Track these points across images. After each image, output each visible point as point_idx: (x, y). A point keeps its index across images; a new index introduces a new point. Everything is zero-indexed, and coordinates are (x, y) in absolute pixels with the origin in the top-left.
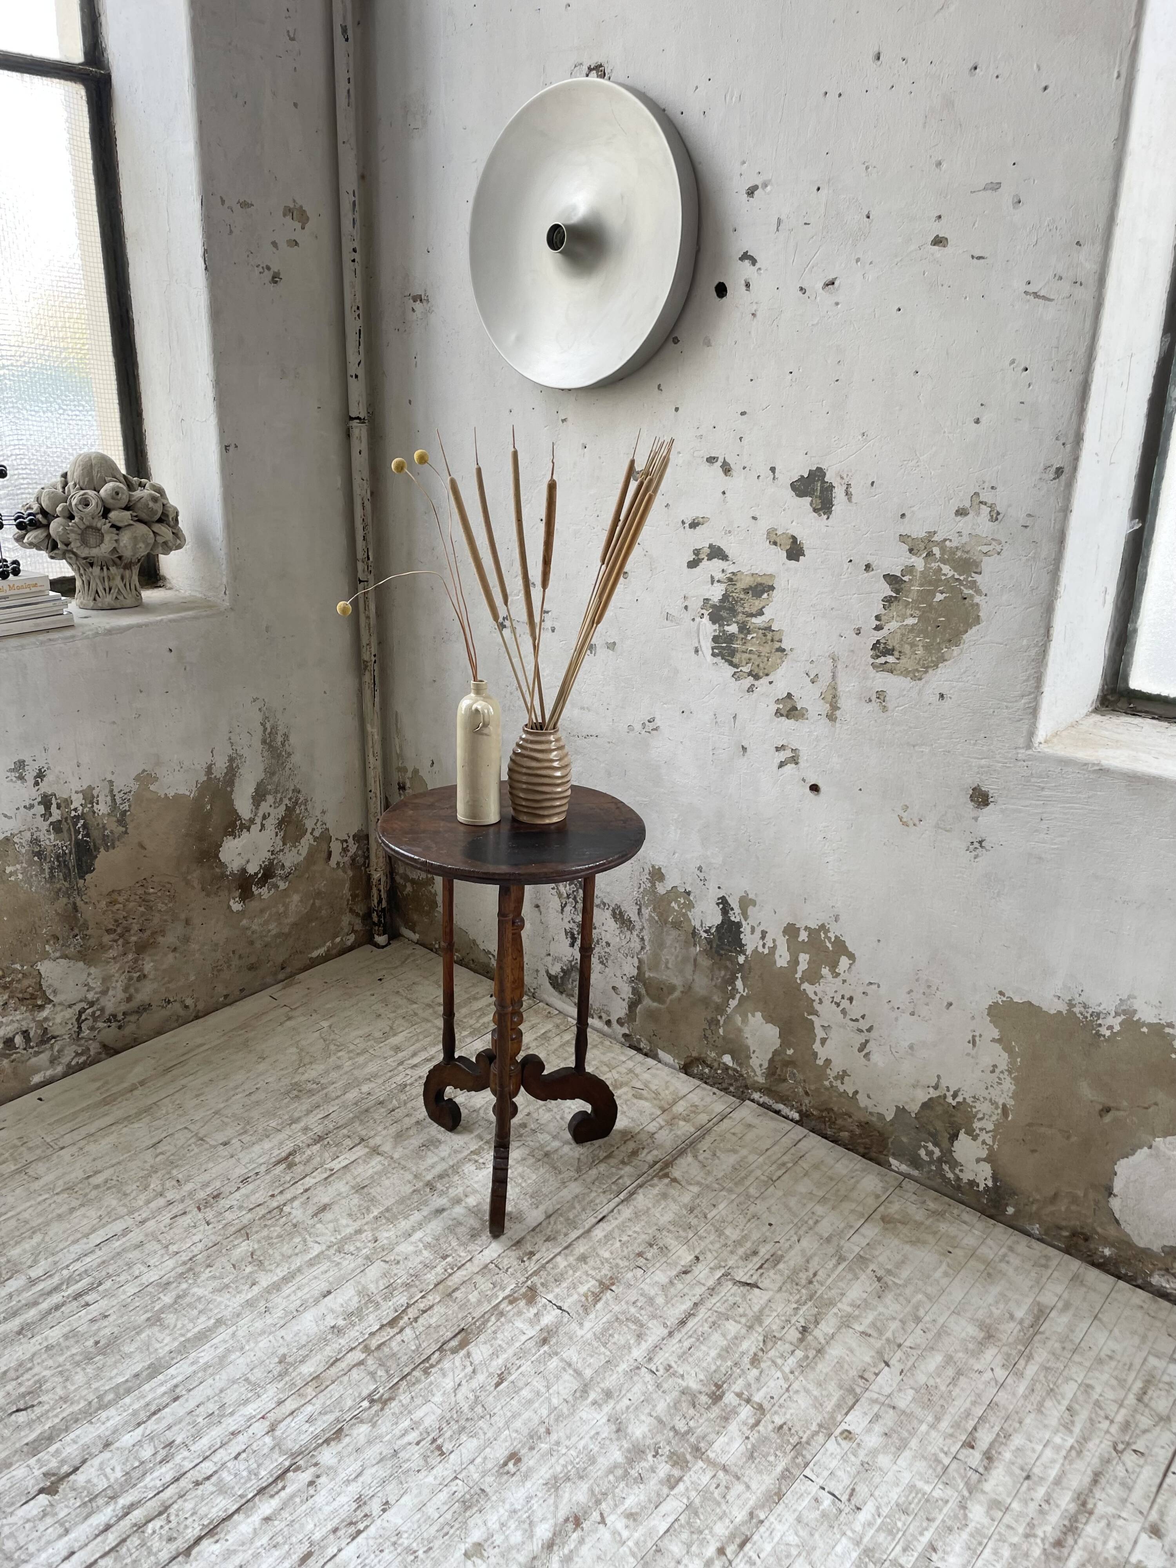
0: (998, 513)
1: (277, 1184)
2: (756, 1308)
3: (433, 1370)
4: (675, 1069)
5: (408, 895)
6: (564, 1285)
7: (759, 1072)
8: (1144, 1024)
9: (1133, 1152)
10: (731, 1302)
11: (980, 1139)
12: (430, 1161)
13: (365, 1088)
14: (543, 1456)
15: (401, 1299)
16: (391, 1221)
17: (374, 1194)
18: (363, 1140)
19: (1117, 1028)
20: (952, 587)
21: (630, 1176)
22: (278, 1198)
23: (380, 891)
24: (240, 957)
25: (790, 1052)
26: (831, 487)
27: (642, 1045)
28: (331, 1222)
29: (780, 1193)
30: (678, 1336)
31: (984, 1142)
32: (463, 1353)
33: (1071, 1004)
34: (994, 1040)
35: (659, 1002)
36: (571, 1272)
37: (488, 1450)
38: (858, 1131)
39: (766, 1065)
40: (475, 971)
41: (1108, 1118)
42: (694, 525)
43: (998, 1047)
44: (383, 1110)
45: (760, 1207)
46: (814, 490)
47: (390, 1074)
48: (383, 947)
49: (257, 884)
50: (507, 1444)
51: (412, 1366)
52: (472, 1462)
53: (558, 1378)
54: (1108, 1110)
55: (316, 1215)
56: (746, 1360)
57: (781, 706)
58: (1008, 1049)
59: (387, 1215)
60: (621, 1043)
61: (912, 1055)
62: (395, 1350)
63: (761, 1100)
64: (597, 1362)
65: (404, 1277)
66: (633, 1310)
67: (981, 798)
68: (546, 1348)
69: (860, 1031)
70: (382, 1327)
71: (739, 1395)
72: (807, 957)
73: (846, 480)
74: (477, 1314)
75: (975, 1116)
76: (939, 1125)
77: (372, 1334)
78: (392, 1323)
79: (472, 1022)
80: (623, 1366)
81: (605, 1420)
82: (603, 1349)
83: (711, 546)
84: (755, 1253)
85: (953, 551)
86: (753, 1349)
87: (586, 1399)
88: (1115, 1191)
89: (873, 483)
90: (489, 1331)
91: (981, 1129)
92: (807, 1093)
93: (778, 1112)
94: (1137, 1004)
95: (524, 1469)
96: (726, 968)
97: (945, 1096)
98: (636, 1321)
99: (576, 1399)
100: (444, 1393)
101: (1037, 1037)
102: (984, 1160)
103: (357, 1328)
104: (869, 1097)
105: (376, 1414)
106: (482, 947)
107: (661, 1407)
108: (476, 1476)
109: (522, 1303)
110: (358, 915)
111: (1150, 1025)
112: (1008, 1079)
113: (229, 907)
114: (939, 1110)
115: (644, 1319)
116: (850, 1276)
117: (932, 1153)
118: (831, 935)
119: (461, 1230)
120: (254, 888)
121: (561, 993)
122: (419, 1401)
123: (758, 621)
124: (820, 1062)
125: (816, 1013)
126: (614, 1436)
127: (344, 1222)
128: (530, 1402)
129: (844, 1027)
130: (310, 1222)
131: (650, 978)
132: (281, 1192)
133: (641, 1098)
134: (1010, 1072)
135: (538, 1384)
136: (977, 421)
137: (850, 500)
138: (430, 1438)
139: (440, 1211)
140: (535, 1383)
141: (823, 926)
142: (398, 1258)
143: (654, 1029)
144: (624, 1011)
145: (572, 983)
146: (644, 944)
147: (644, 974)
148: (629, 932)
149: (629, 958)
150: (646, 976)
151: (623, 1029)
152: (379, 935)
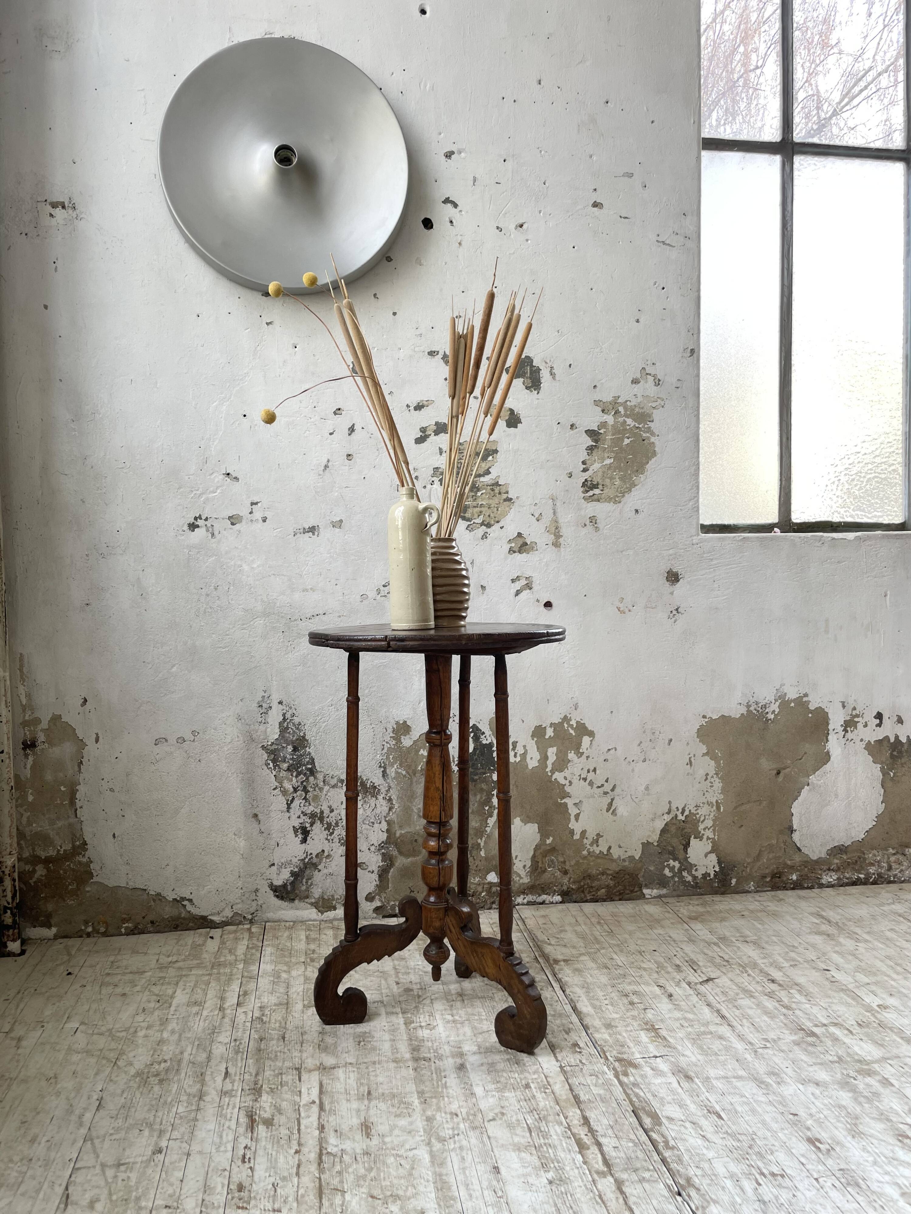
0: (659, 380)
1: (283, 1142)
2: (734, 987)
3: (672, 1143)
6: (631, 1045)
7: (523, 873)
8: (792, 701)
9: (799, 792)
10: (719, 993)
11: (705, 837)
12: (386, 1046)
13: (224, 1038)
14: (821, 1127)
15: (556, 1131)
16: (438, 1096)
17: (387, 1092)
18: (298, 1070)
19: (777, 710)
20: (634, 433)
21: (537, 973)
22: (305, 1150)
25: (548, 842)
26: (539, 370)
28: (391, 1130)
29: (627, 936)
30: (735, 1023)
31: (708, 838)
32: (664, 1120)
33: (748, 706)
34: (704, 755)
35: (414, 856)
36: (618, 1036)
37: (793, 1151)
38: (612, 883)
39: (529, 864)
41: (781, 778)
42: (419, 407)
43: (707, 758)
45: (633, 947)
46: (525, 373)
47: (227, 1020)
48: (21, 955)
50: (794, 1139)
51: (655, 1154)
52: (803, 1164)
53: (736, 1088)
54: (778, 773)
55: (368, 1135)
56: (784, 1010)
57: (513, 545)
58: (714, 757)
59: (426, 1095)
61: (648, 794)
62: (622, 1155)
63: (525, 901)
64: (732, 1064)
65: (527, 1117)
66: (690, 1029)
67: (673, 577)
68: (696, 1080)
69: (606, 793)
70: (580, 1152)
71: (816, 1026)
72: (554, 749)
73: (550, 364)
74: (621, 1096)
75: (699, 821)
76: (675, 842)
77: (585, 1163)
78: (582, 1147)
80: (749, 1057)
81: (801, 1087)
82: (720, 1058)
83: (437, 424)
84: (678, 966)
85: (632, 409)
86: (777, 1004)
87: (771, 1085)
88: (795, 827)
89: (570, 365)
90: (651, 1098)
91: (704, 829)
92: (566, 872)
93: (543, 903)
94: (786, 689)
95: (830, 1142)
96: (482, 790)
97: (676, 816)
98: (704, 1033)
99: (768, 1089)
100: (707, 1149)
101: (731, 739)
102: (710, 852)
103: (568, 1168)
104: (620, 847)
105: (703, 1196)
106: (170, 897)
107: (804, 1057)
108: (821, 1168)
109: (631, 1070)
111: (794, 700)
112: (717, 780)
114: (673, 829)
115: (702, 1029)
116: (735, 948)
117: (674, 866)
118: (573, 722)
119: (500, 1066)
121: (293, 900)
122: (706, 1166)
123: (486, 479)
124: (577, 837)
125: (568, 795)
126: (821, 1089)
127: (403, 1122)
128: (753, 1111)
129: (593, 797)
130: (375, 1141)
131: (401, 835)
132: (299, 1144)
134: (717, 774)
135: (736, 1099)
136: (638, 321)
137: (554, 378)
138: (758, 1176)
139: (461, 1067)
140: (732, 1101)
141: (566, 717)
142: (496, 1111)
143: (411, 885)
144: (375, 883)
145: (307, 882)
146: (392, 804)
147: (395, 834)
148: (374, 799)
149: (376, 825)
150: (398, 835)
151: (373, 903)
152: (14, 940)
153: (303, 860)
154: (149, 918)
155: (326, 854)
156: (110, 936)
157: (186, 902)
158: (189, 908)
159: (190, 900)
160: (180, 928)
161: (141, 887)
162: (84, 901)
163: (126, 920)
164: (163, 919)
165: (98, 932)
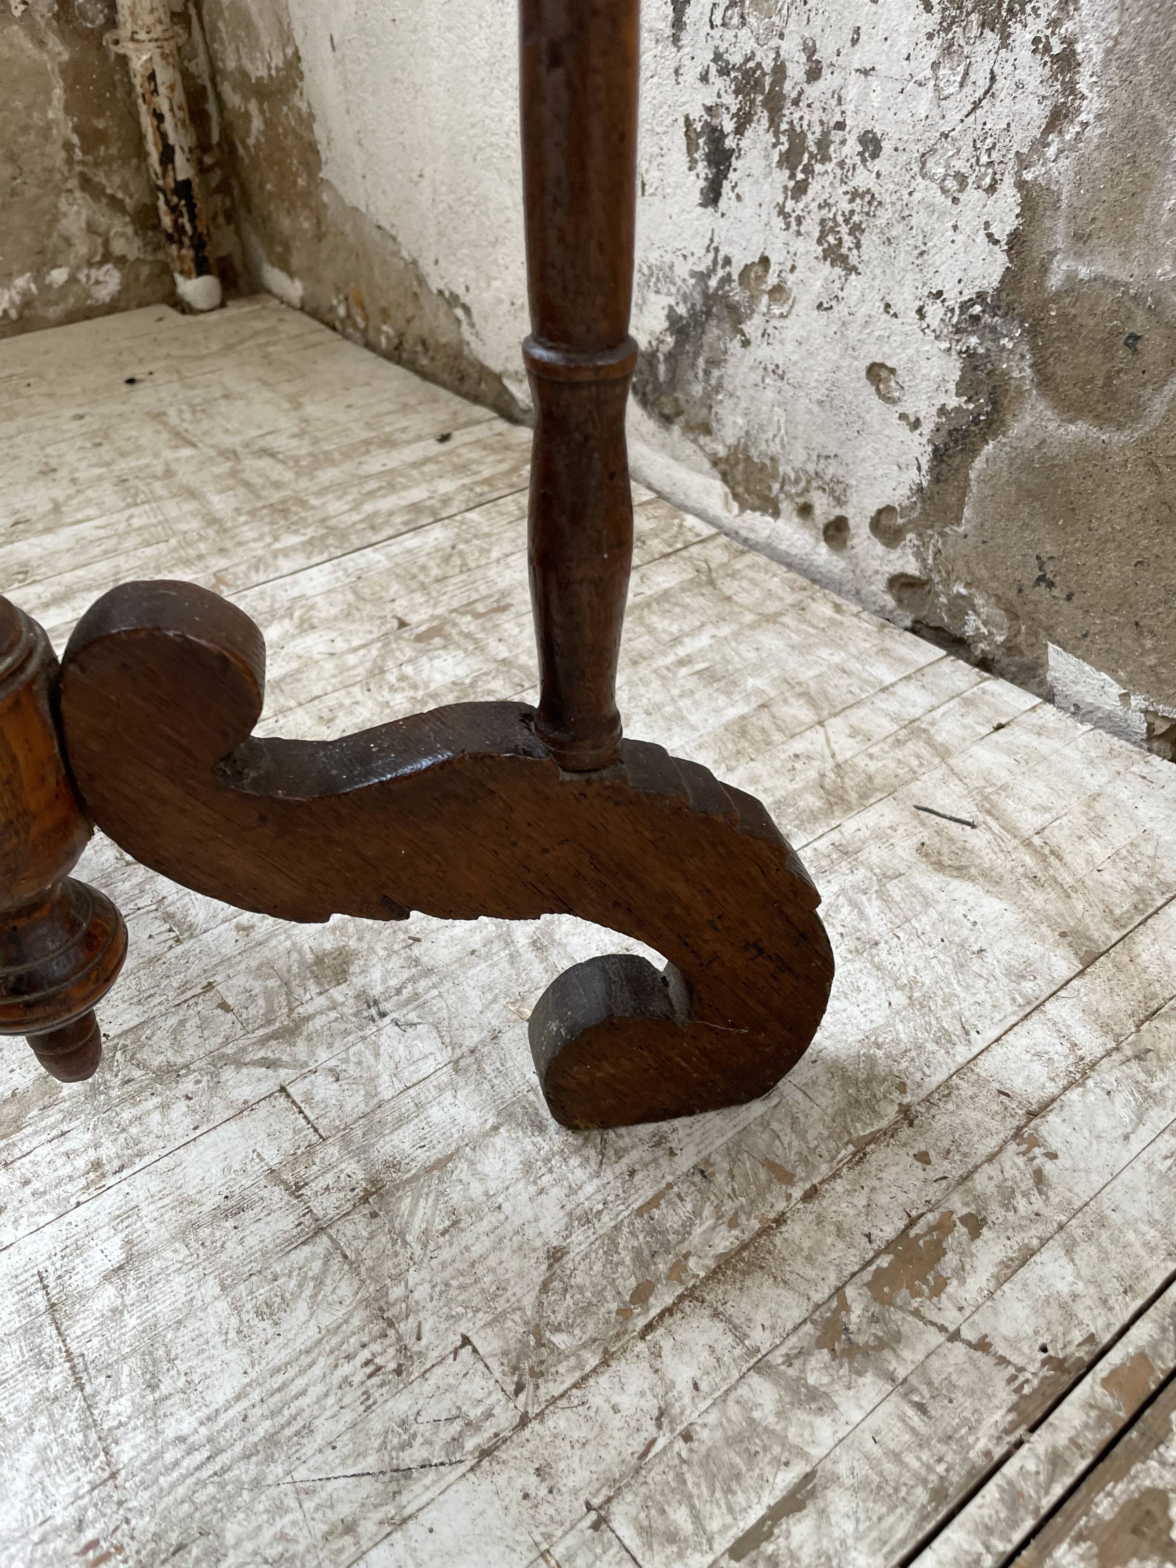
4: (1119, 730)
5: (258, 146)
23: (159, 117)
27: (972, 625)
35: (1101, 420)
40: (424, 375)
48: (202, 312)
60: (880, 612)
79: (335, 506)
106: (435, 284)
110: (115, 204)
121: (667, 420)
131: (1072, 282)
133: (961, 871)
143: (1049, 548)
144: (912, 476)
145: (707, 373)
146: (1070, 88)
147: (1044, 269)
148: (992, 38)
149: (972, 196)
150: (1055, 281)
151: (894, 555)
152: (185, 273)
153: (702, 277)
154: (416, 329)
155: (772, 280)
156: (370, 346)
157: (459, 313)
158: (466, 332)
159: (467, 310)
160: (466, 387)
161: (387, 227)
162: (324, 229)
163: (385, 316)
164: (437, 343)
165: (355, 325)
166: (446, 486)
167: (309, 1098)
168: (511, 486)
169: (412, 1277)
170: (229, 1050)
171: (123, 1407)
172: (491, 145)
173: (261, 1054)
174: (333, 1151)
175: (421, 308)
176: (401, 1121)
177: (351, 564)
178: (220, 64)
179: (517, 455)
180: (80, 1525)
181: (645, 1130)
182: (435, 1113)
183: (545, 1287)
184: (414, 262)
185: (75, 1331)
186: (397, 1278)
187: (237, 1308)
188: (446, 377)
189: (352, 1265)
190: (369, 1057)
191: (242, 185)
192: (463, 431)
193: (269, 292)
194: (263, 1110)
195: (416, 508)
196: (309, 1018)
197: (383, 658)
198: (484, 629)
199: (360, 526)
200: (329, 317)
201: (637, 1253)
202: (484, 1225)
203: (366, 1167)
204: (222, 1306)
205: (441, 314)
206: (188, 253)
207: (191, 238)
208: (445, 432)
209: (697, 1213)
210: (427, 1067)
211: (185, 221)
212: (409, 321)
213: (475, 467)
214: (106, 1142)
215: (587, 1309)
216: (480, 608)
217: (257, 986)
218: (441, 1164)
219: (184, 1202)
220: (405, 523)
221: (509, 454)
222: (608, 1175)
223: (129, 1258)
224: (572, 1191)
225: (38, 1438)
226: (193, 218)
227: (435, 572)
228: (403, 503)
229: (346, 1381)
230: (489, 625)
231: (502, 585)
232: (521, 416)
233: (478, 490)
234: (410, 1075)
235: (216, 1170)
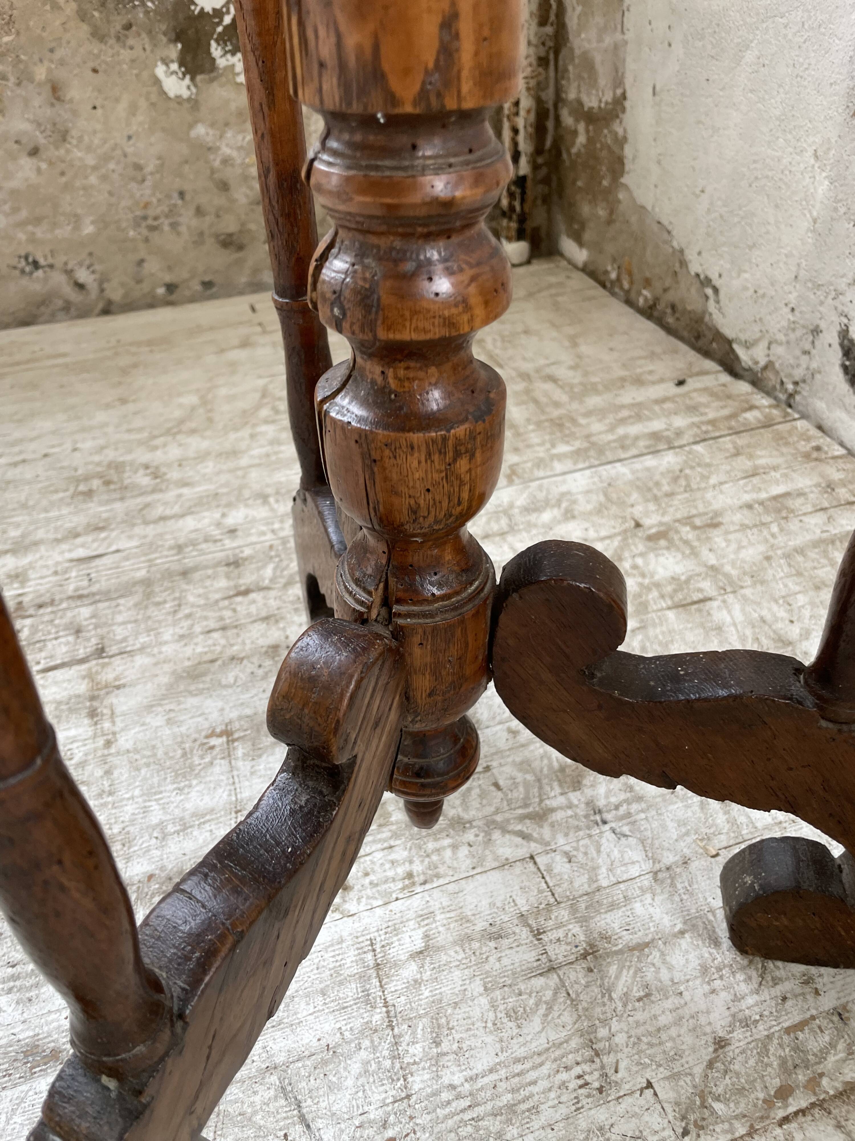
5: (578, 154)
23: (516, 131)
24: (199, 212)
40: (670, 331)
44: (222, 583)
48: (515, 266)
49: (221, 40)
106: (694, 268)
113: (157, 82)
120: (216, 50)
152: (509, 239)
154: (671, 296)
156: (629, 302)
157: (709, 291)
158: (712, 306)
159: (716, 290)
160: (700, 343)
161: (665, 222)
162: (614, 217)
163: (647, 283)
164: (685, 309)
165: (621, 287)
166: (680, 422)
167: (549, 870)
168: (730, 428)
169: (615, 1025)
170: (499, 818)
171: (417, 1050)
172: (767, 177)
173: (519, 827)
174: (563, 913)
175: (677, 282)
176: (613, 906)
177: (604, 473)
178: (564, 96)
179: (736, 404)
180: (385, 1125)
181: (798, 968)
182: (637, 906)
183: (710, 1065)
184: (682, 251)
185: (391, 987)
186: (605, 1022)
187: (494, 1007)
188: (685, 334)
189: (574, 1003)
190: (592, 851)
191: (559, 179)
192: (695, 379)
193: (561, 255)
194: (518, 868)
195: (656, 436)
196: (553, 810)
197: (622, 548)
198: (699, 539)
199: (613, 445)
200: (602, 278)
201: (783, 1062)
202: (668, 1004)
203: (588, 932)
204: (484, 1001)
205: (693, 291)
206: (514, 225)
207: (519, 216)
208: (681, 378)
209: (832, 1045)
210: (634, 871)
211: (517, 204)
212: (665, 290)
213: (702, 410)
214: (417, 861)
215: (741, 1091)
216: (698, 522)
217: (520, 777)
218: (641, 947)
219: (463, 919)
220: (647, 447)
221: (730, 402)
222: (765, 995)
223: (427, 948)
224: (737, 999)
225: (363, 1054)
226: (523, 201)
227: (666, 488)
228: (646, 431)
229: (563, 1085)
230: (704, 536)
231: (717, 505)
232: (741, 372)
233: (704, 428)
234: (621, 873)
235: (485, 903)
